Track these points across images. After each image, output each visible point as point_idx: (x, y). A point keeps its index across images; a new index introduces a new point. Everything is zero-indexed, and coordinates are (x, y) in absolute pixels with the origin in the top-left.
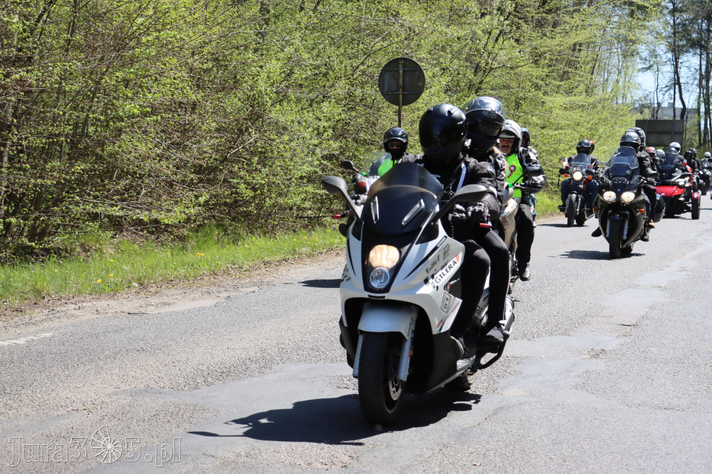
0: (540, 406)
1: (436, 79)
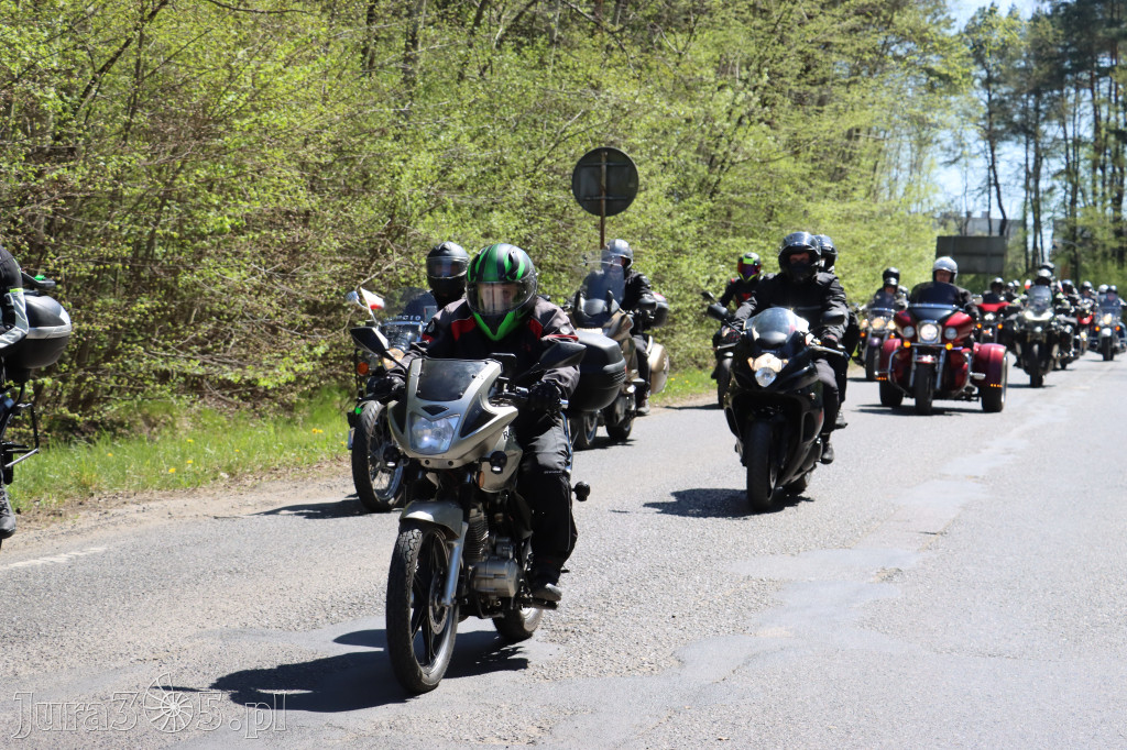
0: (810, 652)
1: (653, 179)
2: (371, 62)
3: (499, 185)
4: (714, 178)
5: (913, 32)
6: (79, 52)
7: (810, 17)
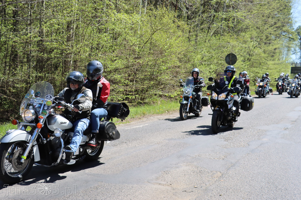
1: (240, 58)
2: (190, 40)
3: (212, 60)
4: (250, 58)
5: (286, 31)
6: (142, 41)
7: (267, 29)
